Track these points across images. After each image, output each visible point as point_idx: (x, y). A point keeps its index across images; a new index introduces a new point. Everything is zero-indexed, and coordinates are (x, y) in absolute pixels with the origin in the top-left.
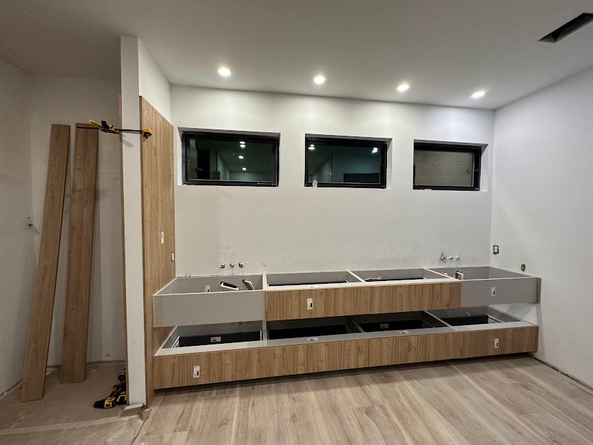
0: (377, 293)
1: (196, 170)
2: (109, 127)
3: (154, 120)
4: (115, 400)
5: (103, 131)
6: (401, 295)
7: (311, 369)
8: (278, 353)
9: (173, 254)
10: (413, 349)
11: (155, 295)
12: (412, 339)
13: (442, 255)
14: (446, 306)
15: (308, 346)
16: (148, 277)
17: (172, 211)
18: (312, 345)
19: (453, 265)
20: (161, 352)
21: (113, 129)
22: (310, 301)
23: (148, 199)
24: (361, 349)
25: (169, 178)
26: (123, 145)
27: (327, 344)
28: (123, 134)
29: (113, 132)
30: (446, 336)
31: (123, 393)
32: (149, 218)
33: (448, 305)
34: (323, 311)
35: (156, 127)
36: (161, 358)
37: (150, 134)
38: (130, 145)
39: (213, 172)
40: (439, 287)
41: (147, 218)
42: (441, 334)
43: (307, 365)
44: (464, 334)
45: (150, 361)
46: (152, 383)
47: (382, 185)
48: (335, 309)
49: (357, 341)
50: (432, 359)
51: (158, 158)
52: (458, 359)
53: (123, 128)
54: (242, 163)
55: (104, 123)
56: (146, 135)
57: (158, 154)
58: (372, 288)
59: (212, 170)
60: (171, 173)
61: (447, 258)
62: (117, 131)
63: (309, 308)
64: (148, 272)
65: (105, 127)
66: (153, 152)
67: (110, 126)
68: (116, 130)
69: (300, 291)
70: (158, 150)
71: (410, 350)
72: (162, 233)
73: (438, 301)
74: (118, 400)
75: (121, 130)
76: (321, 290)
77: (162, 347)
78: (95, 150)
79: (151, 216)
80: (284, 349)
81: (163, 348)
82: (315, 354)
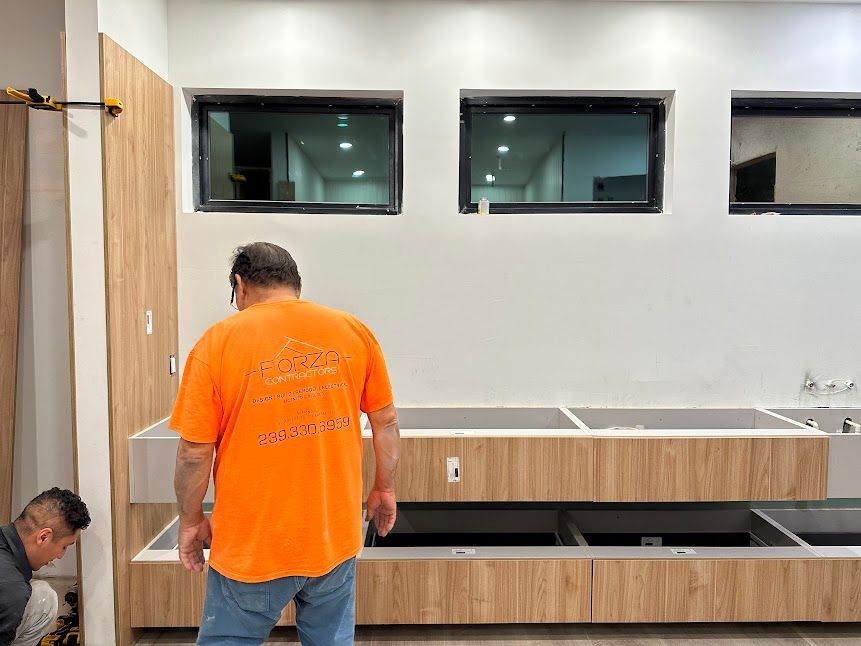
0: (611, 452)
1: (232, 179)
2: (42, 99)
3: (129, 79)
4: (60, 640)
5: (32, 106)
6: (671, 462)
7: (456, 615)
8: (384, 576)
9: (173, 360)
10: (700, 593)
11: (134, 437)
12: (699, 567)
13: (807, 377)
14: (789, 494)
15: (449, 563)
16: (117, 400)
17: (172, 269)
18: (457, 562)
19: (837, 403)
20: (145, 555)
21: (51, 103)
22: (453, 463)
23: (116, 240)
24: (573, 580)
25: (163, 197)
26: (69, 133)
27: (492, 564)
28: (70, 110)
29: (51, 108)
30: (786, 565)
31: (76, 628)
32: (119, 280)
33: (792, 491)
34: (482, 488)
35: (133, 92)
36: (145, 566)
37: (119, 110)
38: (82, 133)
39: (280, 183)
40: (768, 446)
41: (116, 279)
42: (775, 561)
43: (448, 605)
44: (836, 563)
45: (122, 570)
46: (128, 612)
47: (651, 204)
48: (510, 484)
49: (564, 563)
50: (749, 617)
51: (140, 156)
52: (818, 624)
53: (69, 101)
54: (352, 160)
55: (33, 92)
56: (113, 111)
57: (139, 148)
58: (599, 443)
59: (277, 176)
60: (170, 187)
61: (822, 385)
62: (59, 106)
63: (451, 479)
64: (117, 388)
65: (35, 99)
66: (128, 147)
67: (45, 97)
68: (55, 103)
69: (430, 441)
70: (139, 140)
71: (692, 591)
72: (149, 313)
73: (767, 481)
74: (65, 641)
75: (65, 104)
76: (479, 439)
77: (148, 547)
78: (23, 142)
79: (122, 275)
80: (396, 566)
81: (151, 548)
82: (466, 583)
